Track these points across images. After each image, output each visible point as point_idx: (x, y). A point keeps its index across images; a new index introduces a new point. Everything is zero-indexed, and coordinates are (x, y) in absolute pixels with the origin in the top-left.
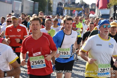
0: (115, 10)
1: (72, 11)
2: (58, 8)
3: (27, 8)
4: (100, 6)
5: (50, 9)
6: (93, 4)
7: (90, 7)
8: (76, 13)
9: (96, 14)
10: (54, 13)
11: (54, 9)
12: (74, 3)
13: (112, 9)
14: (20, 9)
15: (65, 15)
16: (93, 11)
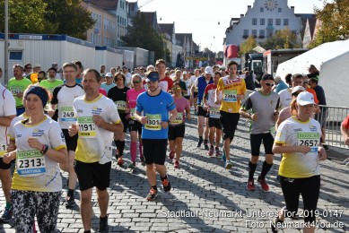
0: (247, 60)
1: (195, 61)
2: (179, 56)
3: (140, 59)
4: (229, 54)
5: (168, 59)
6: (220, 53)
7: (217, 57)
8: (201, 63)
9: (224, 65)
10: (173, 65)
11: (174, 59)
12: (197, 52)
13: (244, 58)
14: (132, 61)
15: (187, 66)
16: (221, 61)
